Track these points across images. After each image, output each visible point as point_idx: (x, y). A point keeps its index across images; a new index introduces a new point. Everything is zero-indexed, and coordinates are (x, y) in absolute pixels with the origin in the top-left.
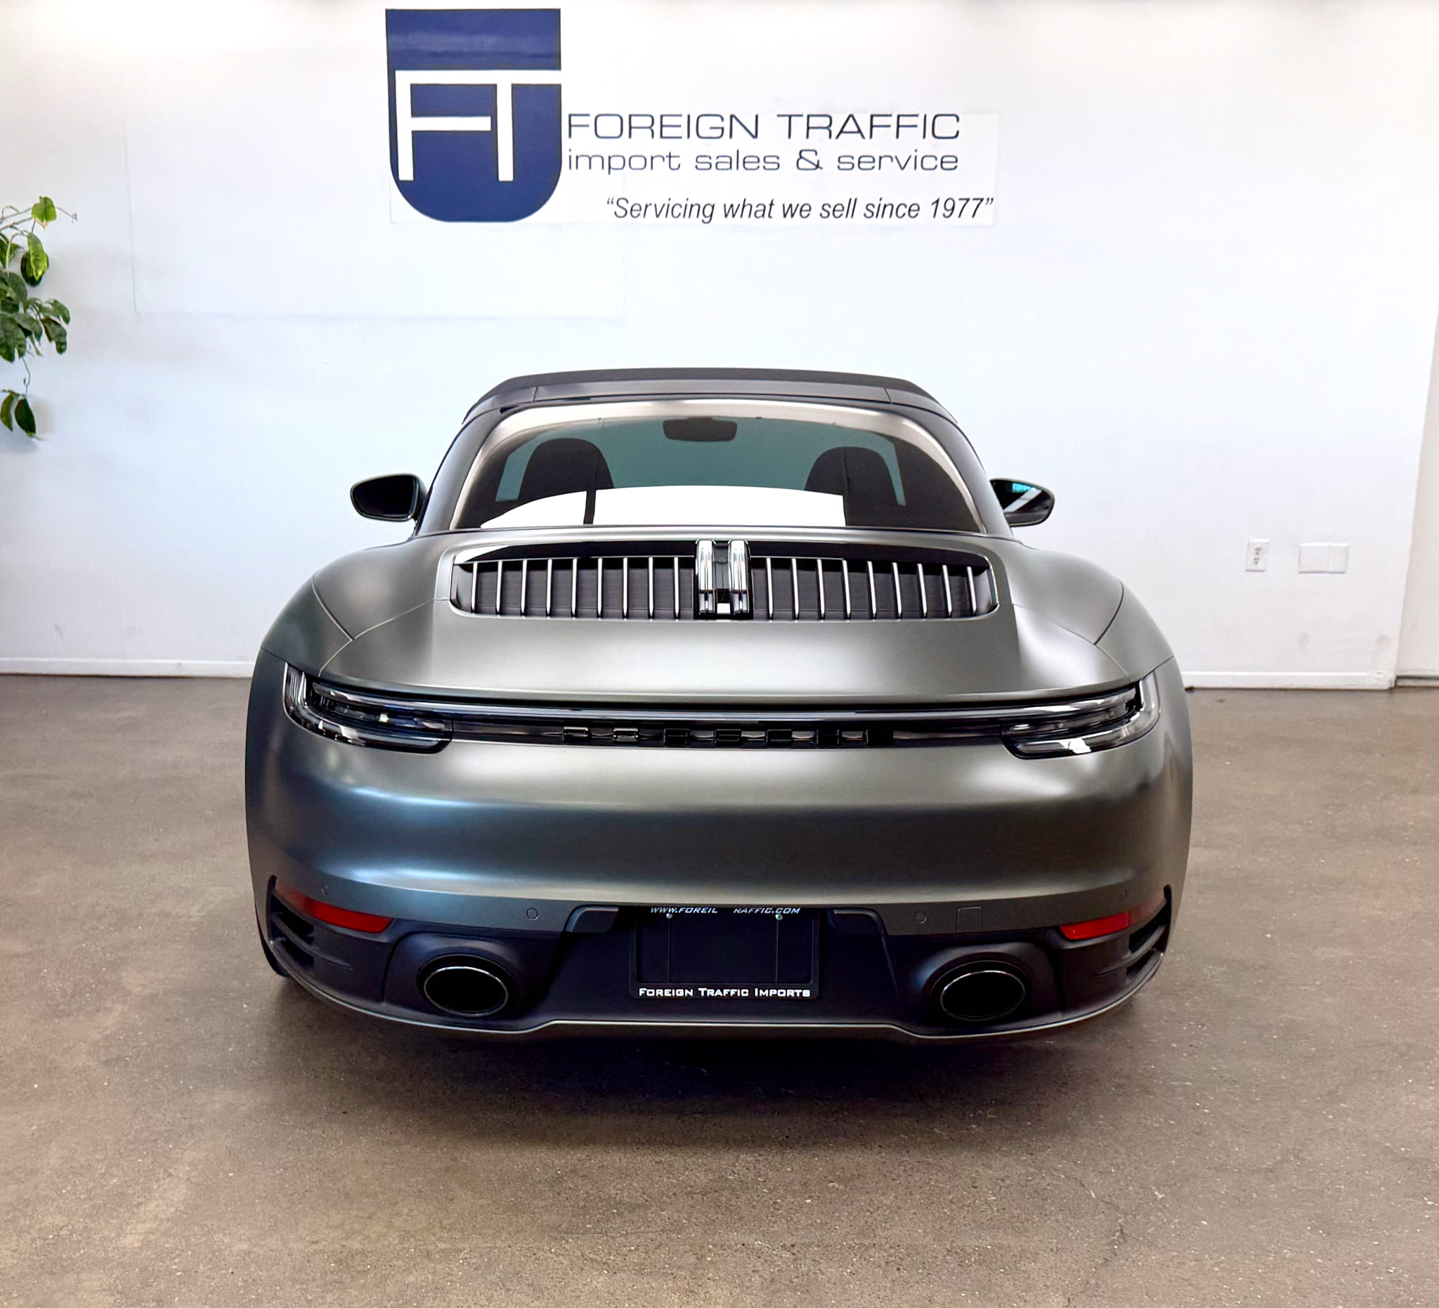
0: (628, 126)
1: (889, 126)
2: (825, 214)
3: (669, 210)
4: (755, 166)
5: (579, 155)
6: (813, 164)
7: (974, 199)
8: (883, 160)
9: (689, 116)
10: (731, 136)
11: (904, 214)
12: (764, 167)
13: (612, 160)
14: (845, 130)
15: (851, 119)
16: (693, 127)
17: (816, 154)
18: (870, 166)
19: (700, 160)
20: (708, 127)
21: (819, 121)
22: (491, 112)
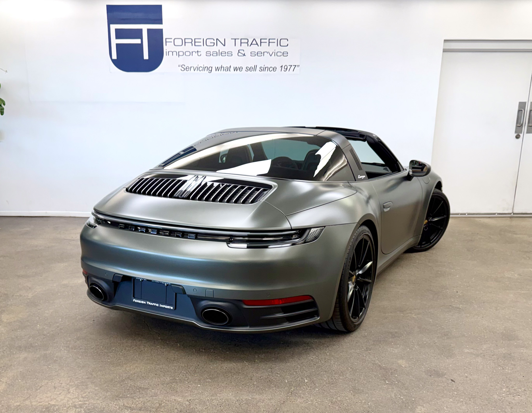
0: (184, 42)
2: (247, 70)
3: (198, 68)
4: (225, 55)
5: (169, 51)
7: (293, 66)
8: (265, 53)
9: (203, 39)
10: (217, 45)
11: (272, 70)
12: (228, 55)
13: (179, 53)
14: (253, 43)
15: (254, 40)
16: (205, 42)
17: (244, 51)
18: (261, 55)
19: (207, 53)
20: (210, 42)
21: (244, 41)
22: (141, 37)
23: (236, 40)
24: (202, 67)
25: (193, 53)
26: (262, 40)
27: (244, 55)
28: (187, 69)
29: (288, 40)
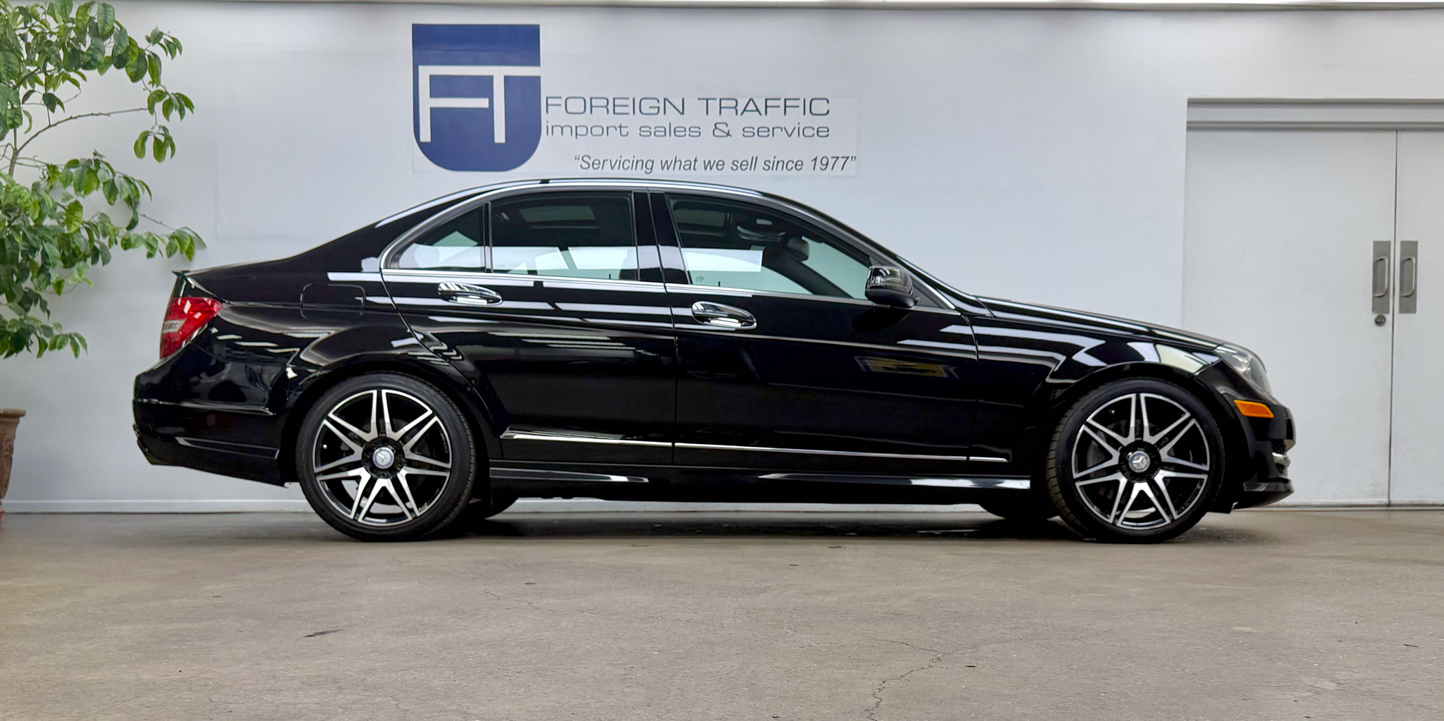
0: (589, 105)
1: (779, 107)
2: (735, 168)
3: (621, 164)
4: (683, 134)
5: (554, 125)
6: (725, 132)
7: (843, 157)
8: (775, 130)
9: (634, 99)
10: (665, 113)
11: (792, 168)
12: (689, 135)
13: (578, 129)
14: (747, 109)
15: (751, 102)
16: (637, 107)
17: (727, 125)
18: (766, 134)
19: (642, 129)
20: (648, 106)
21: (728, 103)
22: (490, 95)
23: (709, 101)
24: (629, 162)
25: (609, 129)
26: (768, 101)
27: (728, 134)
28: (595, 164)
29: (828, 102)
